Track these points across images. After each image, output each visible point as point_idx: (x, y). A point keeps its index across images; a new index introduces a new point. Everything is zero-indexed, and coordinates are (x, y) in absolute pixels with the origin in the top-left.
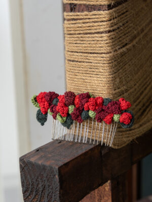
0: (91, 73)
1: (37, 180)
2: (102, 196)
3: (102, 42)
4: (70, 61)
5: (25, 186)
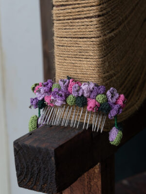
0: (81, 57)
1: (32, 163)
2: (92, 178)
3: (92, 27)
4: (60, 46)
5: (20, 169)
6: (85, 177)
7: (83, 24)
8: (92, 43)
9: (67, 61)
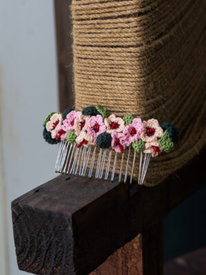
0: (113, 75)
1: (38, 235)
2: (128, 257)
3: (129, 30)
4: (81, 58)
5: (20, 244)
6: (119, 255)
7: (116, 26)
8: (129, 54)
9: (92, 81)
